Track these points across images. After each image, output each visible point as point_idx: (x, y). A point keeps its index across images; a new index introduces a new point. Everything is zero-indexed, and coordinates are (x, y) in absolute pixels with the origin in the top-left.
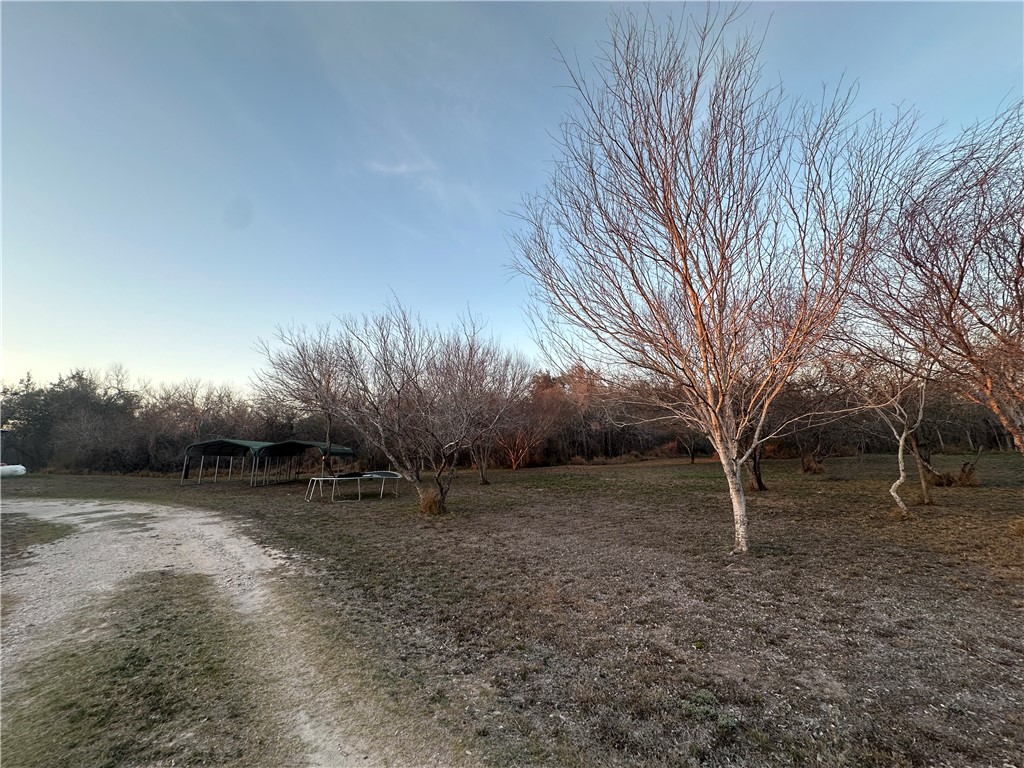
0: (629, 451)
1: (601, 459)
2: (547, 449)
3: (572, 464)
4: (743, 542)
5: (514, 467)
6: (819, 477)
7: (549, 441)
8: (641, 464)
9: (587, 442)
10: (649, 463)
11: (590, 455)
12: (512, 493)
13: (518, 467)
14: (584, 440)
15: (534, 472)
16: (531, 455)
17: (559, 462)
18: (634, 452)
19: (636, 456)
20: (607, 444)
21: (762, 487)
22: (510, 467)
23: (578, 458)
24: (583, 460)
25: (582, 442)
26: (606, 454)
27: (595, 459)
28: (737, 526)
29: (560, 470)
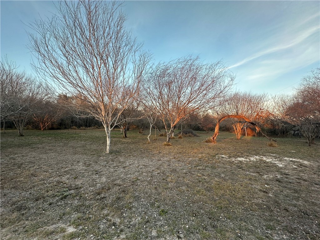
0: (95, 126)
1: (84, 128)
2: (60, 123)
3: (71, 129)
4: (108, 151)
5: (42, 129)
6: (141, 134)
7: (62, 120)
8: (98, 130)
9: (79, 122)
10: (100, 130)
11: (79, 126)
12: (35, 139)
13: (45, 129)
14: (78, 121)
15: (52, 131)
16: (52, 125)
17: (65, 128)
18: (96, 126)
19: (97, 127)
20: (87, 123)
21: (126, 137)
22: (40, 129)
23: (74, 127)
24: (76, 128)
25: (77, 122)
26: (86, 126)
27: (81, 127)
28: (107, 146)
29: (65, 131)
